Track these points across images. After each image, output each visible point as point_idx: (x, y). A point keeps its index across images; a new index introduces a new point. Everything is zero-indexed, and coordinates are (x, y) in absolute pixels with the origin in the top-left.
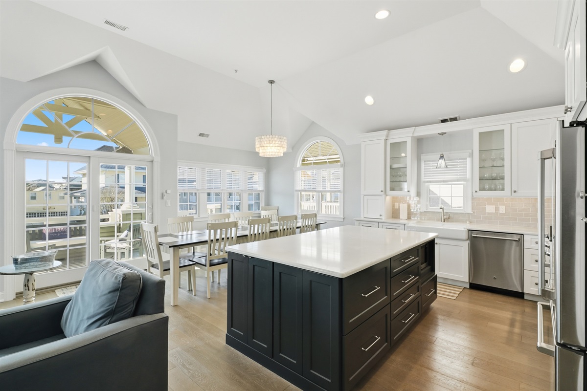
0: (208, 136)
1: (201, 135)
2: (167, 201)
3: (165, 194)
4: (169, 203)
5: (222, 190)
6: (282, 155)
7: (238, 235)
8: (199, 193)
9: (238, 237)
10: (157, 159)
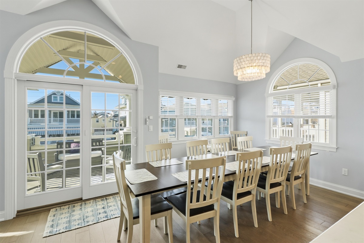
0: (185, 67)
1: (180, 66)
2: (150, 126)
3: (148, 120)
4: (151, 128)
5: (197, 116)
6: (264, 76)
7: (226, 174)
8: (178, 119)
9: (226, 175)
10: (141, 88)
